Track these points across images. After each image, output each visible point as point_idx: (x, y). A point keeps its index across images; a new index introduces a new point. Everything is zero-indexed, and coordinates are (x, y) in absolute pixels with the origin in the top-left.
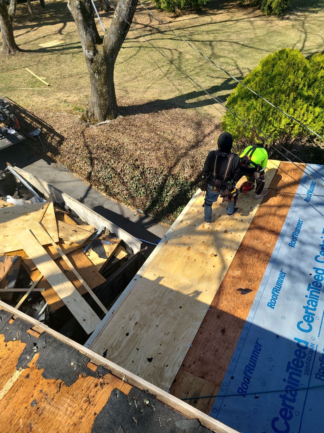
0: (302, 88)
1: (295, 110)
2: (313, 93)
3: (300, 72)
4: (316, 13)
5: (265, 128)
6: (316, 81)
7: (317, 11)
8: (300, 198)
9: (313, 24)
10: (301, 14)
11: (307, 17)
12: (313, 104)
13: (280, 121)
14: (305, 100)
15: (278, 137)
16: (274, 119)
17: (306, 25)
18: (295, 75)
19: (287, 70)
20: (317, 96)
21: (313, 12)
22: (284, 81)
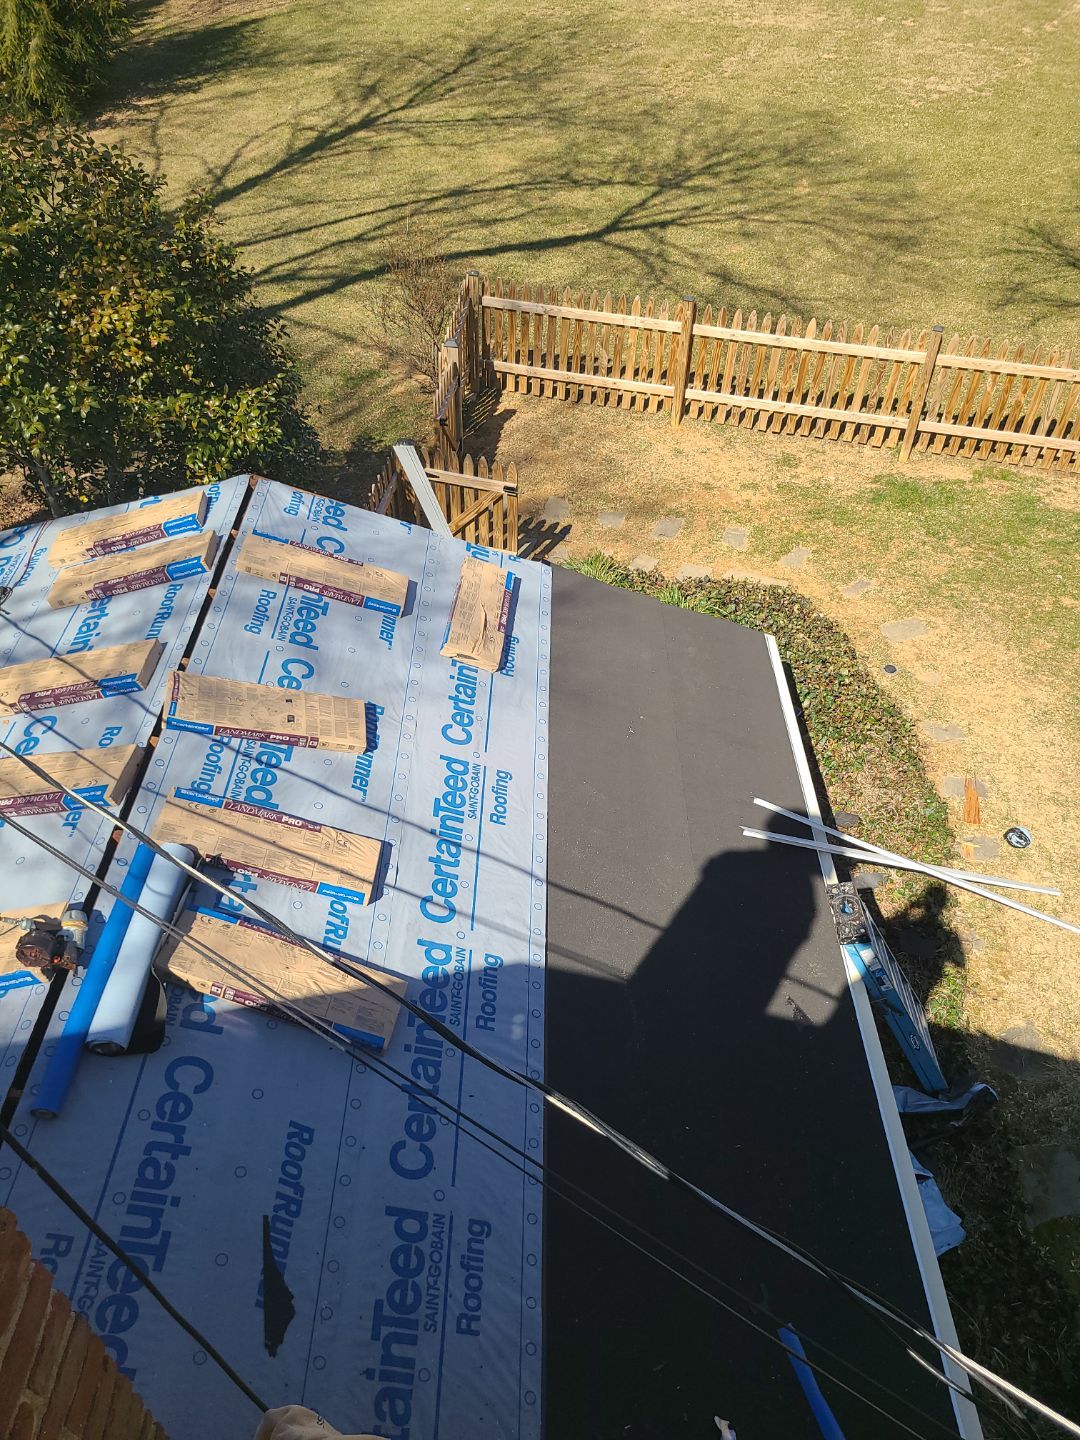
4: (195, 92)
7: (199, 84)
9: (180, 126)
10: (150, 102)
11: (166, 108)
17: (162, 131)
21: (190, 89)
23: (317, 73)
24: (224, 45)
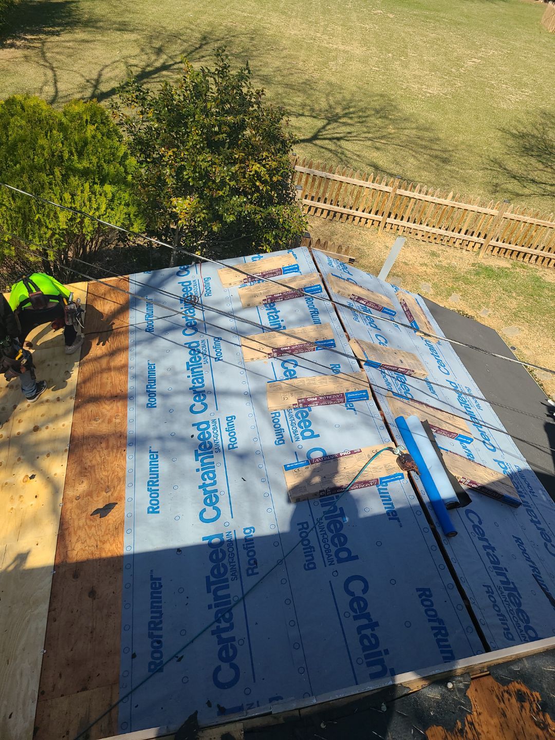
0: (69, 159)
1: (73, 195)
2: (90, 163)
3: (55, 132)
4: (57, 35)
5: (34, 234)
6: (86, 143)
7: (58, 31)
8: (137, 330)
9: (57, 53)
10: (33, 37)
11: (45, 42)
12: (97, 180)
13: (56, 217)
14: (82, 176)
15: (64, 244)
16: (44, 215)
17: (48, 55)
18: (49, 138)
19: (31, 132)
20: (98, 167)
21: (53, 33)
22: (35, 150)
23: (125, 36)
24: (62, 12)
